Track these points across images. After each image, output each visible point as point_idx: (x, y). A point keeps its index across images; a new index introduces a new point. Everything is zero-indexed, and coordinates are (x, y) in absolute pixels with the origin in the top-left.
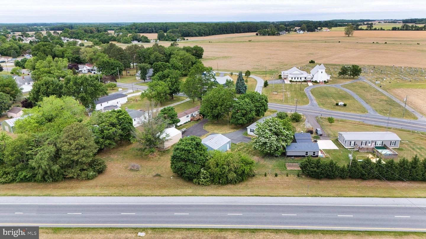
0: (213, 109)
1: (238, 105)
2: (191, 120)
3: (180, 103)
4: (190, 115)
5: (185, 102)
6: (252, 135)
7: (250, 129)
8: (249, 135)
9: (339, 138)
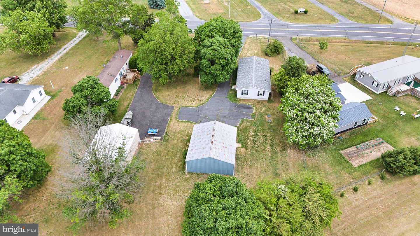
0: (166, 64)
1: (210, 52)
2: (122, 83)
3: (74, 45)
4: (118, 76)
5: (80, 41)
6: (243, 98)
7: (242, 91)
8: (240, 100)
9: (358, 77)
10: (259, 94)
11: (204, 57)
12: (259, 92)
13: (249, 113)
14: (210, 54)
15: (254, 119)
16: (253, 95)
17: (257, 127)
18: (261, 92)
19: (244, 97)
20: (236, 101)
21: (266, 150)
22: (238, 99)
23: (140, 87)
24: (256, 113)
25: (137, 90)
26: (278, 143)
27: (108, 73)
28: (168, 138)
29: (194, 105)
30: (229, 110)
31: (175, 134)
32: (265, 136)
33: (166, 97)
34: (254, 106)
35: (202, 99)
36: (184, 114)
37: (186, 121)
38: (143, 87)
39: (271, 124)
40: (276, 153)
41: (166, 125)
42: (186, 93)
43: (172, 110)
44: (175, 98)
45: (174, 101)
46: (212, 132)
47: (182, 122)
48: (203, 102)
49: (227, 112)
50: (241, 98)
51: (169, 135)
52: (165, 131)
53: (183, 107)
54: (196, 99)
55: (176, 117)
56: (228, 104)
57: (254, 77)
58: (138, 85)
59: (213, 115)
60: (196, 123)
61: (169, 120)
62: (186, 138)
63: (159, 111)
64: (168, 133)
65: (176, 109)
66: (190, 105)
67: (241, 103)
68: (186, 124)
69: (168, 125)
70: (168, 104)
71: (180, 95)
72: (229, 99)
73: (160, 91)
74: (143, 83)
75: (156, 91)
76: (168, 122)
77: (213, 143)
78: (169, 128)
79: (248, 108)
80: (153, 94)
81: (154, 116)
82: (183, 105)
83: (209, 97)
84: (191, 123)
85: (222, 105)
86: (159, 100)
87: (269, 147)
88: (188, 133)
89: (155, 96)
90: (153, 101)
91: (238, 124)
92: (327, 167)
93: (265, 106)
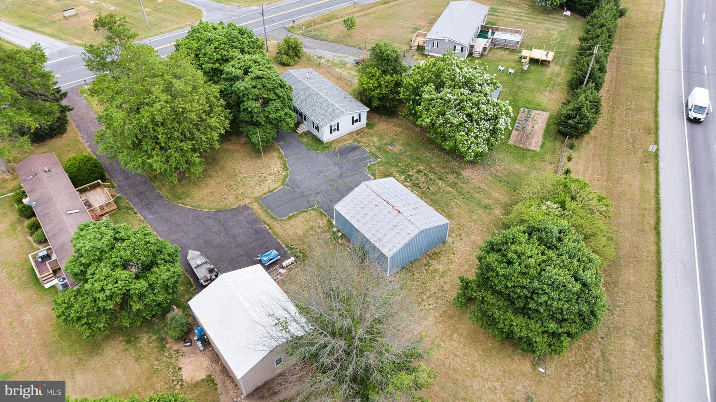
6: (334, 139)
7: (331, 127)
8: (331, 143)
9: (429, 49)
10: (354, 121)
11: (247, 97)
12: (353, 118)
13: (364, 155)
14: (255, 87)
15: (381, 158)
16: (347, 127)
17: (397, 165)
18: (356, 118)
19: (336, 135)
20: (327, 147)
21: (442, 187)
22: (327, 143)
23: (140, 207)
24: (374, 150)
25: (139, 215)
26: (443, 171)
27: (61, 212)
28: (300, 253)
29: (275, 186)
30: (335, 164)
31: (303, 241)
32: (421, 172)
33: (213, 198)
34: (358, 143)
35: (275, 170)
36: (278, 207)
37: (295, 213)
38: (146, 207)
39: (408, 153)
40: (455, 184)
41: (271, 237)
42: (236, 175)
43: (250, 212)
44: (230, 192)
45: (234, 196)
46: (379, 199)
47: (290, 218)
48: (284, 173)
49: (337, 169)
50: (330, 140)
51: (297, 249)
52: (283, 246)
53: (261, 197)
54: (264, 175)
55: (272, 218)
56: (321, 157)
57: (328, 99)
58: (132, 207)
59: (322, 183)
60: (314, 207)
61: (268, 228)
62: (328, 236)
63: (230, 224)
64: (292, 245)
65: (255, 206)
66: (269, 188)
67: (337, 146)
68: (301, 218)
69: (275, 235)
70: (232, 207)
71: (232, 183)
72: (314, 149)
73: (187, 196)
74: (136, 200)
75: (180, 199)
76: (270, 231)
77: (401, 211)
78: (283, 239)
79: (354, 149)
80: (183, 206)
81: (234, 237)
82: (258, 195)
83: (282, 162)
84: (306, 211)
85: (316, 164)
86: (206, 208)
87: (440, 182)
88: (320, 227)
89: (191, 208)
90: (197, 215)
91: (370, 176)
92: (518, 167)
93: (371, 135)
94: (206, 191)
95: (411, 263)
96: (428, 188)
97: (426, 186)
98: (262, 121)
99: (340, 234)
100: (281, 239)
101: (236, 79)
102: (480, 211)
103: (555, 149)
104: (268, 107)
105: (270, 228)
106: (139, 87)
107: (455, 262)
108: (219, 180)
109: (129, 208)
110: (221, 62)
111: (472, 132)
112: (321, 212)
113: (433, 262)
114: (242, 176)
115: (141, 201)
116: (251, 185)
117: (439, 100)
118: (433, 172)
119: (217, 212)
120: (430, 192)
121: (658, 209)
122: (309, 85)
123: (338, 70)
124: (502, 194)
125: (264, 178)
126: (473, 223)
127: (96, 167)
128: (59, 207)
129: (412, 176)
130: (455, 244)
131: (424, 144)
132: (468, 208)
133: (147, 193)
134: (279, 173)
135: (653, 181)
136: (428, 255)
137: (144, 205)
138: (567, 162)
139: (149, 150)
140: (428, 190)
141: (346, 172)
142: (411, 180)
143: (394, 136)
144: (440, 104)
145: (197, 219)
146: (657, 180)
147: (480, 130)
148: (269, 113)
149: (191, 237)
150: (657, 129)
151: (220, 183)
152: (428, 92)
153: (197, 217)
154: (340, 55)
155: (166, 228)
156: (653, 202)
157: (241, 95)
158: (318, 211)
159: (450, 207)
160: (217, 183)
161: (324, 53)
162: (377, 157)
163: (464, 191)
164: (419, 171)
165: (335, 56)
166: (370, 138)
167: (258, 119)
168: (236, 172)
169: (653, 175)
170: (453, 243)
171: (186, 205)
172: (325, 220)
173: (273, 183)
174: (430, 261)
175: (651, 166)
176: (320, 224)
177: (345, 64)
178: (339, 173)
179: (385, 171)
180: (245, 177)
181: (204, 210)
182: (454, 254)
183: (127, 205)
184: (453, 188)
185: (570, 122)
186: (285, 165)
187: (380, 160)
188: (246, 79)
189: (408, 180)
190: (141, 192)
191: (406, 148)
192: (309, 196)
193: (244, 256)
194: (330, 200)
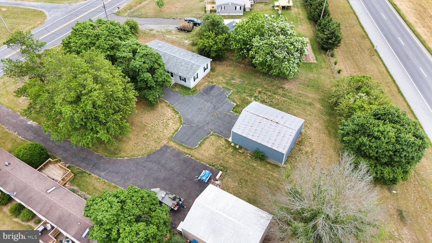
6: (196, 84)
7: (194, 77)
10: (205, 69)
11: (141, 71)
12: (204, 67)
13: (220, 90)
14: (144, 63)
16: (202, 74)
17: (245, 92)
18: (206, 67)
19: (197, 81)
20: (193, 91)
22: (193, 88)
23: (89, 169)
24: (224, 85)
25: (93, 175)
26: (273, 89)
27: (42, 193)
28: (221, 166)
29: (177, 126)
30: (207, 101)
31: (218, 158)
32: (261, 92)
33: (139, 147)
34: (212, 83)
35: (170, 115)
36: (187, 140)
37: (201, 141)
38: (94, 167)
39: (246, 82)
40: (285, 95)
41: (196, 162)
42: (145, 126)
43: (171, 148)
44: (148, 139)
45: (153, 141)
46: (259, 118)
47: (200, 145)
48: (177, 116)
49: (209, 104)
50: (194, 86)
51: (217, 164)
52: (208, 166)
53: (172, 136)
54: (165, 121)
55: (189, 149)
56: (195, 99)
57: (184, 58)
58: (84, 170)
59: (206, 116)
60: (211, 134)
61: (190, 156)
62: (231, 150)
63: (163, 162)
64: (212, 163)
65: (172, 144)
66: (173, 129)
67: (200, 89)
68: (207, 143)
69: (197, 159)
70: (157, 149)
71: (146, 133)
72: (187, 95)
73: (120, 151)
74: (84, 164)
75: (116, 154)
76: (192, 158)
77: (278, 122)
78: (204, 161)
79: (212, 87)
80: (122, 158)
81: (171, 169)
82: (169, 136)
83: (171, 109)
84: (208, 138)
85: (194, 104)
86: (139, 155)
87: (276, 96)
88: (223, 146)
89: (128, 158)
90: (136, 162)
91: (232, 103)
92: (312, 75)
93: (217, 76)
94: (131, 143)
95: (291, 152)
96: (272, 102)
97: (270, 101)
98: (153, 84)
99: (237, 147)
100: (203, 161)
101: (129, 60)
102: (308, 108)
103: (324, 59)
104: (156, 74)
105: (191, 156)
106: (75, 84)
107: (314, 143)
108: (135, 133)
109: (82, 173)
110: (110, 50)
111: (290, 61)
112: (218, 136)
113: (302, 147)
114: (150, 126)
115: (88, 165)
116: (160, 130)
117: (265, 45)
118: (268, 91)
119: (149, 156)
120: (274, 104)
121: (394, 81)
122: (165, 52)
123: (168, 36)
124: (314, 94)
125: (166, 123)
126: (309, 116)
127: (42, 150)
128: (38, 190)
129: (258, 96)
130: (307, 132)
131: (252, 74)
132: (301, 108)
133: (89, 157)
134: (173, 117)
135: (383, 66)
136: (297, 144)
137: (92, 167)
138: (334, 65)
139: (94, 128)
140: (272, 103)
141: (217, 104)
142: (258, 99)
143: (232, 73)
144: (266, 47)
145: (138, 165)
146: (384, 65)
147: (295, 59)
148: (157, 78)
149: (142, 179)
150: (367, 35)
151: (138, 135)
152: (256, 42)
153: (138, 164)
154: (163, 26)
155: (120, 178)
156: (390, 78)
157: (137, 70)
158: (215, 136)
159: (291, 110)
160: (136, 136)
161: (152, 27)
162: (229, 90)
163: (293, 98)
164: (260, 92)
165: (160, 27)
166: (217, 78)
167: (151, 84)
168: (144, 124)
169: (381, 63)
170: (306, 132)
171: (123, 158)
172: (223, 140)
173: (174, 124)
174: (300, 147)
175: (376, 57)
176: (222, 144)
177: (170, 31)
178: (213, 106)
179: (240, 97)
180: (152, 126)
181: (139, 157)
182: (310, 139)
183: (80, 171)
184: (286, 98)
185: (330, 41)
186: (174, 110)
187: (232, 91)
188: (137, 58)
189: (257, 99)
190: (84, 158)
191: (243, 79)
192: (203, 127)
193: (186, 180)
194: (218, 126)
